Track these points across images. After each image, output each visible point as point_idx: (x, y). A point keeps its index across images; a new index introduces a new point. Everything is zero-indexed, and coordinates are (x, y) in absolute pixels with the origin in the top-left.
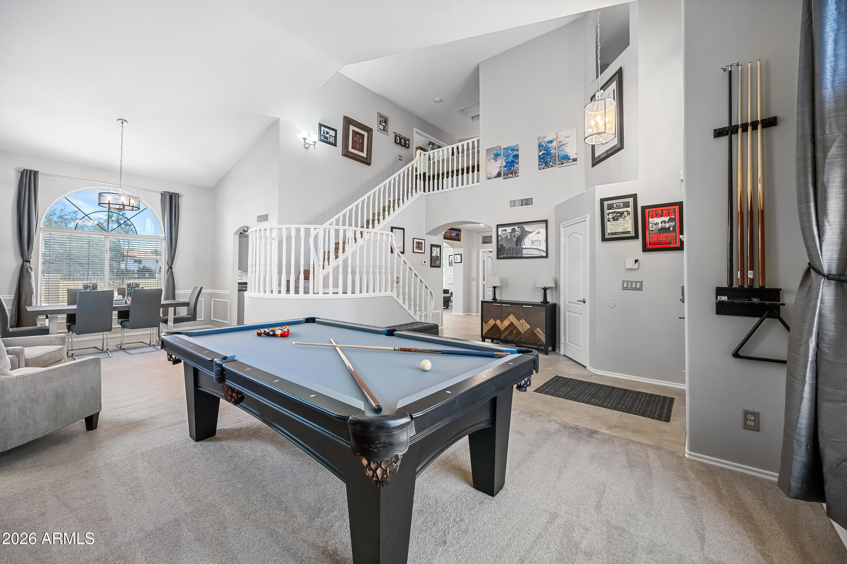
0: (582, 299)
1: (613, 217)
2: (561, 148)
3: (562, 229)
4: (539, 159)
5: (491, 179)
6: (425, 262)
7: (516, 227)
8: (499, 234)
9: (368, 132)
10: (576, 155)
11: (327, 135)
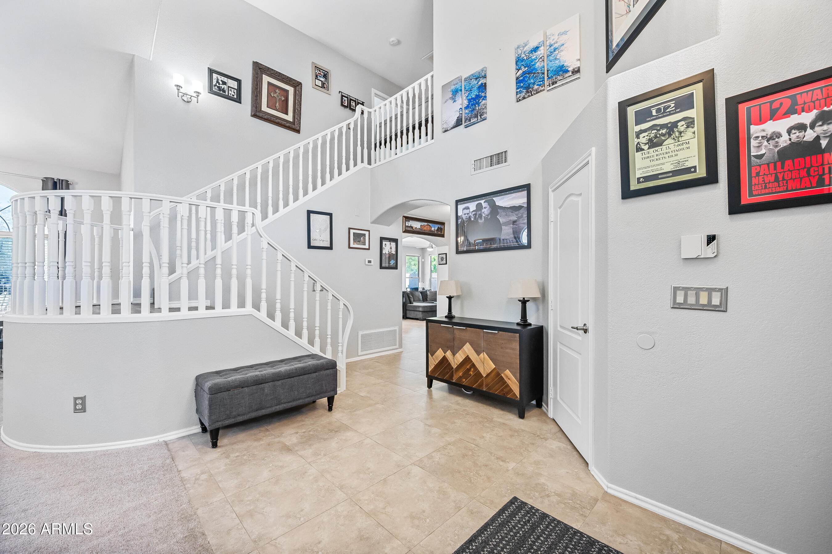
0: (581, 325)
1: (650, 140)
2: (553, 55)
3: (551, 195)
4: (517, 83)
5: (447, 130)
6: (370, 262)
7: (482, 202)
8: (459, 214)
9: (295, 87)
10: (579, 62)
11: (223, 86)
